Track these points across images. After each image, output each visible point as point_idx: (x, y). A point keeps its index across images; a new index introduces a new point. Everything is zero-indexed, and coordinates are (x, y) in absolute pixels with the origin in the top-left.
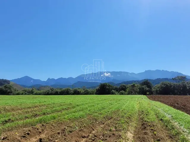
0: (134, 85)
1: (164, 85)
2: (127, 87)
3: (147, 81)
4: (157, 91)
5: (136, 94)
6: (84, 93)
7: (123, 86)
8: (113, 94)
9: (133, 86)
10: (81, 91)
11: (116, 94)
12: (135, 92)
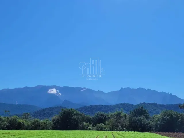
0: (120, 113)
1: (168, 115)
2: (107, 117)
3: (142, 108)
4: (156, 125)
5: (123, 130)
6: (30, 127)
7: (102, 115)
8: (84, 128)
9: (119, 116)
10: (25, 123)
11: (89, 129)
12: (122, 127)
